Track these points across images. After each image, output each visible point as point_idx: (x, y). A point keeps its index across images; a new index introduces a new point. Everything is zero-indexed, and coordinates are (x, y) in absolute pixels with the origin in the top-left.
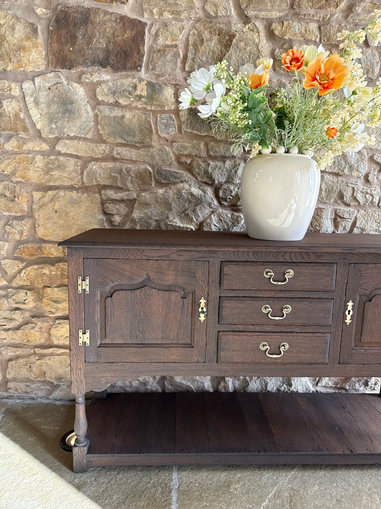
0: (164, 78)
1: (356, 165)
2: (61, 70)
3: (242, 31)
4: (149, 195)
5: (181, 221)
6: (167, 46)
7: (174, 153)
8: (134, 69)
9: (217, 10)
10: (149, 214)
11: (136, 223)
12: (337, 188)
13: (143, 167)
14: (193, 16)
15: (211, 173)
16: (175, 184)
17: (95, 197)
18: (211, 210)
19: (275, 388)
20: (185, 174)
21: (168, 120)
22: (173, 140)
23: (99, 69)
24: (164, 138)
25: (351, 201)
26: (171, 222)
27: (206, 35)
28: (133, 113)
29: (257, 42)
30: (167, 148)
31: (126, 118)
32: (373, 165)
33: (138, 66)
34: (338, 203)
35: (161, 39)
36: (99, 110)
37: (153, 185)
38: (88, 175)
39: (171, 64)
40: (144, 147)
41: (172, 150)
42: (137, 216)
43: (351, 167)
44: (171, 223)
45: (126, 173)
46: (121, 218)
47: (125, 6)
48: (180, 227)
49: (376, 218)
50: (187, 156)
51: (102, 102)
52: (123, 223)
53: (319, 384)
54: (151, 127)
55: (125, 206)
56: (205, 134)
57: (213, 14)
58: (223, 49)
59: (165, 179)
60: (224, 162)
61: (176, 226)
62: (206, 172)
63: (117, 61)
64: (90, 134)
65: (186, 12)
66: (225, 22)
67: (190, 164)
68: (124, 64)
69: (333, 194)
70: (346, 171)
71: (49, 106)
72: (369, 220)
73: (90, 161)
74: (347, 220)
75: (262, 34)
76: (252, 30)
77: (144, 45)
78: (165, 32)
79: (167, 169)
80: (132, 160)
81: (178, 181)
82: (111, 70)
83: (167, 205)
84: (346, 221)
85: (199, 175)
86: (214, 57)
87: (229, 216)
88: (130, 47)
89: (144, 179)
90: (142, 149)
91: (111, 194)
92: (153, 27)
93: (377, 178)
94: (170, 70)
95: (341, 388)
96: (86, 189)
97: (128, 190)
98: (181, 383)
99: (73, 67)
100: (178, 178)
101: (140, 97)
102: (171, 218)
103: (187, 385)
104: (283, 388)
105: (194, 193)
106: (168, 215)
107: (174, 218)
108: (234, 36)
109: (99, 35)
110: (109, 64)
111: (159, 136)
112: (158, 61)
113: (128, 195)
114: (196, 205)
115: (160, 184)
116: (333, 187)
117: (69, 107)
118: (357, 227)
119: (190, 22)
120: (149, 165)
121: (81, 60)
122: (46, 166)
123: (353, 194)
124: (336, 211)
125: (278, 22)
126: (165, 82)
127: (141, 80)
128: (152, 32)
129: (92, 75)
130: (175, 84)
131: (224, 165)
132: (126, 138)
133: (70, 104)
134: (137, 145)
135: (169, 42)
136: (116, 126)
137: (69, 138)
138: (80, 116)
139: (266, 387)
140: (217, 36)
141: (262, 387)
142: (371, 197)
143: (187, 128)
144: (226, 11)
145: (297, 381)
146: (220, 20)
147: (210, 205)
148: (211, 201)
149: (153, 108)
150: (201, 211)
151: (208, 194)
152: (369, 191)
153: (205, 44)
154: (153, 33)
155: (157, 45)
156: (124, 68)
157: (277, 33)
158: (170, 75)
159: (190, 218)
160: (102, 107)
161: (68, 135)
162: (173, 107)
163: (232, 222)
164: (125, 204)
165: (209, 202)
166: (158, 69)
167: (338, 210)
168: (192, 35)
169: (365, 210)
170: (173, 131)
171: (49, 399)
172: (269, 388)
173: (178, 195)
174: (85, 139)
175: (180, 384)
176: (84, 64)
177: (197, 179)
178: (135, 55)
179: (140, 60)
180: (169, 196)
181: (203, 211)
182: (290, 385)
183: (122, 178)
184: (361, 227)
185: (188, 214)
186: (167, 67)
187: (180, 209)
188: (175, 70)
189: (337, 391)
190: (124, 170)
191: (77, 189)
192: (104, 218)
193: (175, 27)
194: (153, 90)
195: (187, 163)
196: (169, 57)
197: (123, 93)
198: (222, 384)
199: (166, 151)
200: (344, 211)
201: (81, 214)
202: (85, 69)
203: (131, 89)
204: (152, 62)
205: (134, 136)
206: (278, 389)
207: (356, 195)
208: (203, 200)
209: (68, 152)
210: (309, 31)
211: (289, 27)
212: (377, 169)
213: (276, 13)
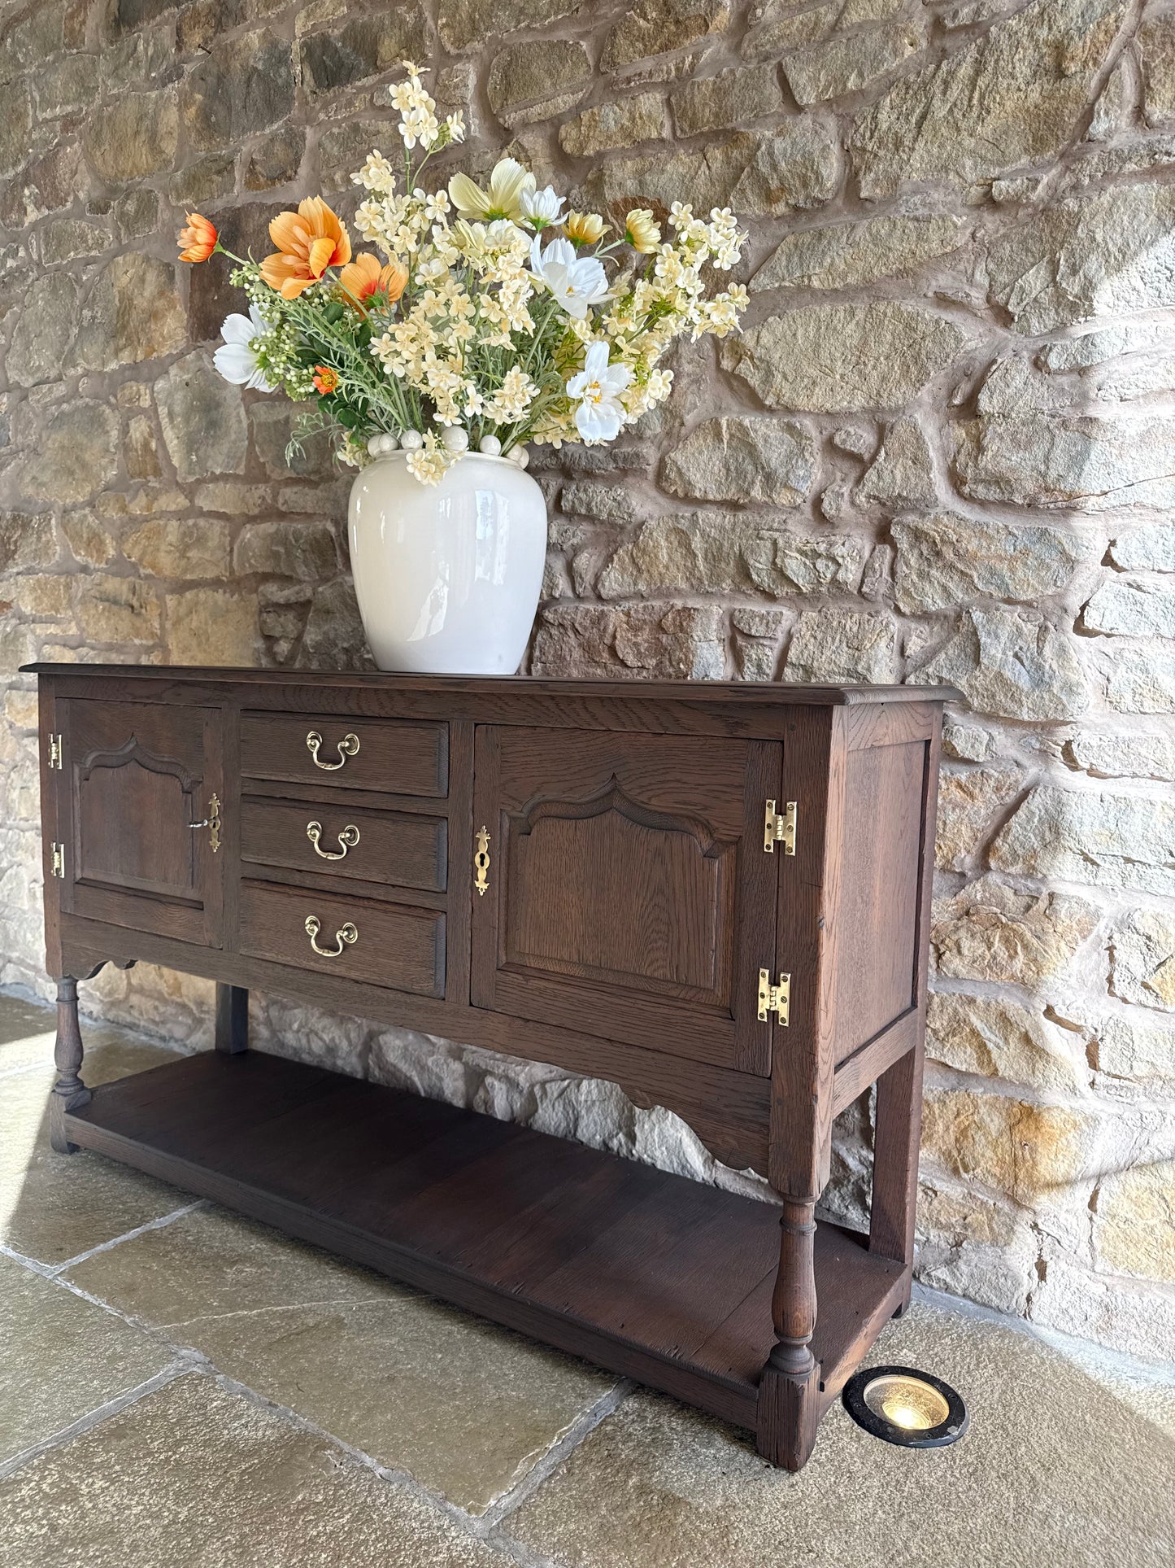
1: (781, 471)
2: (204, 343)
4: (332, 589)
10: (332, 636)
11: (311, 656)
12: (732, 545)
13: (320, 526)
17: (250, 601)
19: (598, 1137)
25: (774, 581)
32: (839, 463)
34: (744, 592)
37: (340, 567)
38: (239, 554)
40: (323, 480)
42: (312, 640)
43: (769, 479)
45: (293, 542)
46: (289, 646)
47: (294, 184)
49: (850, 634)
52: (291, 657)
55: (293, 617)
64: (242, 467)
69: (723, 565)
70: (757, 493)
71: (187, 421)
72: (829, 639)
73: (242, 524)
74: (761, 641)
75: (542, 160)
80: (304, 513)
84: (758, 644)
89: (326, 552)
91: (274, 591)
93: (853, 503)
96: (237, 584)
97: (299, 581)
98: (395, 1067)
103: (408, 1074)
104: (615, 1141)
113: (297, 593)
116: (721, 545)
118: (791, 663)
120: (331, 520)
122: (182, 539)
123: (774, 563)
124: (732, 616)
125: (571, 121)
132: (297, 464)
134: (313, 477)
136: (280, 442)
137: (215, 479)
138: (229, 430)
142: (832, 567)
145: (652, 1130)
152: (822, 548)
157: (570, 148)
161: (212, 473)
164: (293, 612)
167: (737, 613)
169: (820, 611)
171: (185, 1046)
172: (583, 1134)
174: (235, 478)
182: (632, 1137)
183: (287, 553)
184: (802, 663)
190: (291, 537)
191: (224, 586)
192: (262, 646)
198: (481, 1093)
200: (753, 615)
201: (229, 639)
205: (307, 459)
206: (605, 1143)
207: (783, 561)
209: (213, 508)
210: (641, 118)
211: (594, 122)
212: (853, 476)
213: (566, 97)
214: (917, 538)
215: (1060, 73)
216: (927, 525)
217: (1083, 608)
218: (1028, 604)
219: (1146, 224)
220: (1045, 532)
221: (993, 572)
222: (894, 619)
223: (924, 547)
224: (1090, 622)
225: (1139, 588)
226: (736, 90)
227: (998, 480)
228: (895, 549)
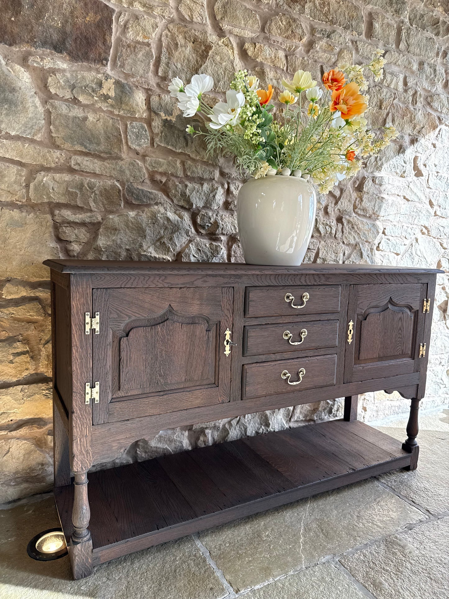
0: (135, 80)
3: (218, 44)
4: (118, 218)
5: (156, 251)
6: (138, 42)
7: (147, 168)
8: (99, 61)
9: (192, 15)
10: (119, 241)
11: (102, 253)
13: (109, 183)
14: (166, 15)
15: (189, 196)
16: (148, 206)
17: (45, 219)
18: (188, 238)
19: (254, 431)
20: (160, 196)
21: (139, 130)
22: (145, 154)
23: (51, 53)
24: (135, 150)
26: (145, 251)
27: (180, 40)
28: (98, 116)
29: (232, 58)
30: (140, 163)
31: (89, 121)
32: (330, 197)
33: (103, 59)
35: (131, 33)
36: (52, 106)
37: (122, 206)
38: (36, 189)
39: (143, 65)
40: (111, 158)
41: (144, 166)
42: (103, 244)
44: (145, 253)
45: (88, 188)
46: (81, 247)
48: (155, 257)
49: (334, 249)
50: (161, 174)
51: (56, 96)
52: (84, 253)
53: (292, 420)
54: (120, 135)
55: (86, 231)
56: (180, 151)
57: (188, 18)
58: (199, 59)
59: (137, 199)
60: (202, 185)
61: (151, 256)
62: (183, 195)
63: (76, 46)
64: (39, 136)
65: (159, 8)
66: (200, 30)
67: (165, 184)
68: (86, 53)
72: (329, 250)
73: (38, 171)
74: (312, 250)
75: (236, 52)
76: (227, 45)
77: (111, 35)
78: (136, 26)
79: (140, 187)
80: (95, 173)
81: (152, 202)
82: (68, 58)
83: (140, 231)
85: (175, 197)
86: (189, 66)
87: (207, 245)
88: (93, 34)
89: (111, 197)
90: (108, 161)
91: (68, 214)
92: (121, 17)
93: (334, 210)
94: (141, 72)
95: (311, 420)
96: (33, 207)
97: (91, 211)
98: (157, 448)
99: (16, 43)
100: (152, 199)
101: (106, 97)
102: (145, 247)
103: (164, 447)
104: (261, 430)
105: (171, 218)
106: (141, 243)
107: (149, 247)
108: (210, 47)
109: (53, 10)
110: (66, 49)
111: (129, 148)
112: (127, 58)
114: (173, 233)
115: (130, 205)
117: (10, 96)
118: (320, 258)
119: (163, 21)
120: (118, 181)
121: (26, 37)
123: (316, 226)
125: (251, 43)
126: (137, 84)
127: (107, 77)
128: (120, 21)
129: (42, 59)
130: (147, 89)
131: (202, 188)
132: (88, 145)
133: (11, 92)
134: (102, 155)
135: (140, 38)
136: (75, 129)
138: (25, 110)
139: (246, 433)
140: (191, 43)
141: (241, 433)
142: (330, 229)
143: (161, 142)
144: (201, 18)
145: (274, 419)
146: (195, 27)
147: (187, 233)
148: (189, 229)
149: (122, 113)
150: (178, 240)
151: (185, 220)
152: (328, 223)
153: (180, 49)
154: (122, 24)
155: (127, 38)
156: (85, 57)
157: (250, 53)
158: (141, 77)
159: (166, 247)
160: (57, 103)
161: (7, 133)
162: (145, 115)
163: (211, 252)
164: (86, 228)
165: (187, 229)
166: (127, 67)
168: (165, 37)
169: (325, 242)
170: (145, 143)
172: (248, 433)
173: (152, 219)
174: (32, 141)
175: (155, 449)
176: (32, 41)
177: (173, 201)
178: (100, 45)
179: (105, 52)
180: (143, 220)
181: (180, 239)
182: (268, 425)
183: (83, 195)
184: (323, 257)
185: (164, 242)
186: (139, 67)
187: (155, 236)
188: (147, 73)
189: (307, 424)
190: (86, 186)
191: (20, 207)
192: (58, 247)
193: (147, 22)
194: (122, 92)
195: (161, 182)
196: (140, 55)
197: (84, 89)
198: (202, 438)
199: (139, 166)
201: (26, 240)
202: (33, 49)
203: (94, 86)
204: (120, 58)
205: (98, 144)
206: (256, 432)
207: (319, 226)
208: (180, 227)
209: (7, 156)
210: (278, 58)
211: (261, 50)
212: (334, 202)
213: (249, 32)
214: (348, 223)
215: (380, 108)
216: (351, 220)
217: (379, 244)
218: (370, 243)
219: (392, 154)
220: (374, 225)
221: (364, 234)
222: (343, 245)
223: (350, 225)
224: (381, 248)
225: (389, 240)
226: (309, 67)
227: (364, 210)
228: (343, 225)
